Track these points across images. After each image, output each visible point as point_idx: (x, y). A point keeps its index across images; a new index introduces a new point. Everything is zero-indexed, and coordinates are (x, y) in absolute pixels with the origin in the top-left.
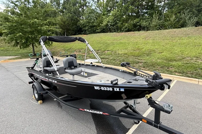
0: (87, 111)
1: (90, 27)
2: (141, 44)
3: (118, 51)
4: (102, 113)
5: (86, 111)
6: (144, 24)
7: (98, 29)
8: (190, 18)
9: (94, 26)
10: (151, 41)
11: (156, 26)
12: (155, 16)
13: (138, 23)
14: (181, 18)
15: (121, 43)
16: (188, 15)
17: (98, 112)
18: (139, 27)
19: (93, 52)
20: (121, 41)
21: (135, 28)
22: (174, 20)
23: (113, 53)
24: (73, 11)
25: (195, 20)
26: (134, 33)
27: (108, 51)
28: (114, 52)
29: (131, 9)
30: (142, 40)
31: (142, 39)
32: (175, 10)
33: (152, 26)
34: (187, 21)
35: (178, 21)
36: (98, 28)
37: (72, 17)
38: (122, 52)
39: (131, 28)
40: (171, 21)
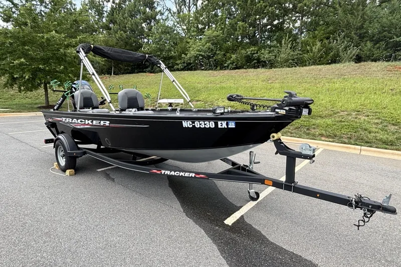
0: (166, 173)
1: (162, 59)
2: (259, 90)
3: (216, 102)
4: (193, 176)
5: (164, 173)
6: (267, 56)
7: (177, 64)
8: (346, 48)
9: (171, 57)
10: (277, 85)
11: (287, 61)
12: (285, 43)
13: (254, 54)
14: (331, 49)
15: (223, 88)
16: (343, 42)
17: (186, 173)
18: (256, 61)
19: (175, 83)
20: (224, 85)
21: (248, 64)
22: (319, 50)
23: (207, 104)
24: (130, 26)
25: (355, 51)
26: (247, 72)
27: (198, 101)
28: (209, 103)
29: (241, 27)
30: (261, 83)
31: (262, 81)
32: (320, 34)
33: (280, 61)
34: (341, 54)
35: (327, 53)
36: (178, 62)
37: (127, 38)
38: (224, 103)
39: (241, 63)
40: (314, 53)
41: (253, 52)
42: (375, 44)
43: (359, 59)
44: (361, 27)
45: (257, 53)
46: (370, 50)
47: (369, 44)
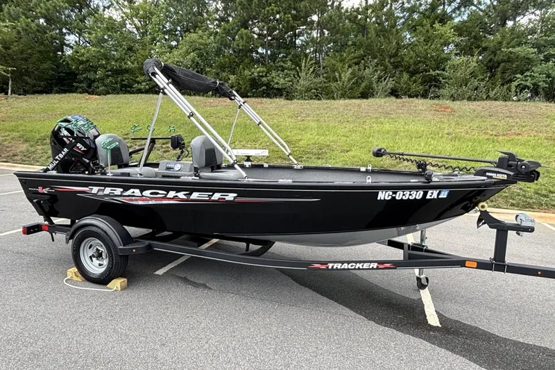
0: (335, 267)
1: (110, 73)
2: (290, 130)
5: (333, 267)
6: (282, 81)
7: (138, 83)
8: (380, 78)
9: (127, 71)
10: (313, 124)
11: (308, 90)
12: (305, 66)
13: (262, 76)
14: (362, 78)
16: (376, 71)
17: (365, 264)
18: (264, 88)
21: (254, 90)
22: (350, 80)
24: (43, 11)
25: (390, 84)
29: (244, 37)
30: (288, 120)
31: (289, 117)
32: (350, 57)
33: (300, 90)
34: (375, 85)
35: (357, 84)
36: (140, 78)
37: (38, 31)
39: (245, 89)
40: (344, 82)
41: (261, 74)
42: (411, 77)
43: (394, 93)
44: (395, 55)
45: (266, 76)
46: (406, 83)
47: (406, 76)
